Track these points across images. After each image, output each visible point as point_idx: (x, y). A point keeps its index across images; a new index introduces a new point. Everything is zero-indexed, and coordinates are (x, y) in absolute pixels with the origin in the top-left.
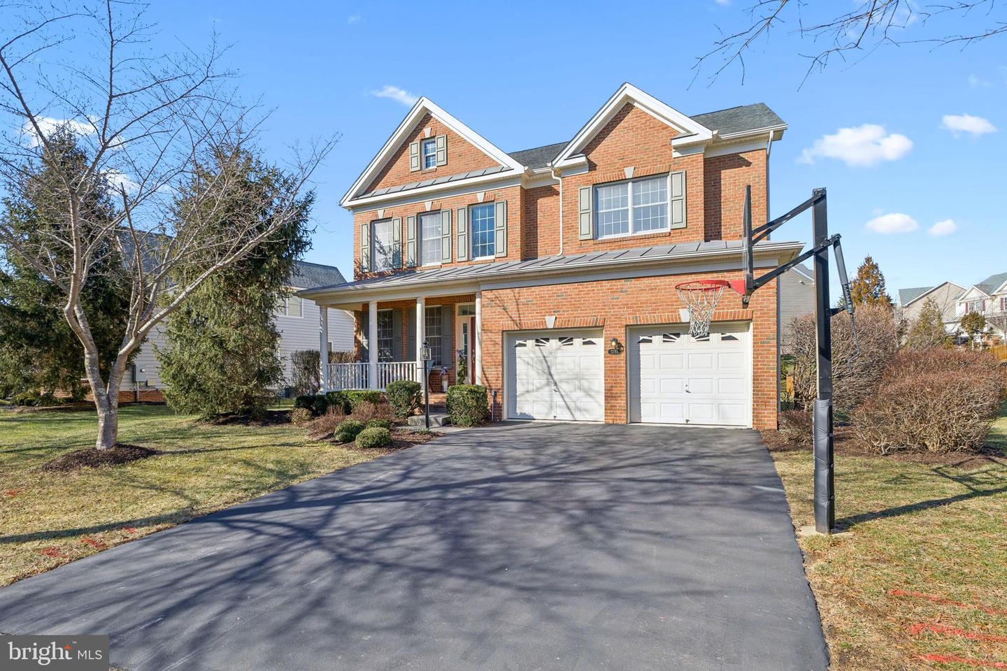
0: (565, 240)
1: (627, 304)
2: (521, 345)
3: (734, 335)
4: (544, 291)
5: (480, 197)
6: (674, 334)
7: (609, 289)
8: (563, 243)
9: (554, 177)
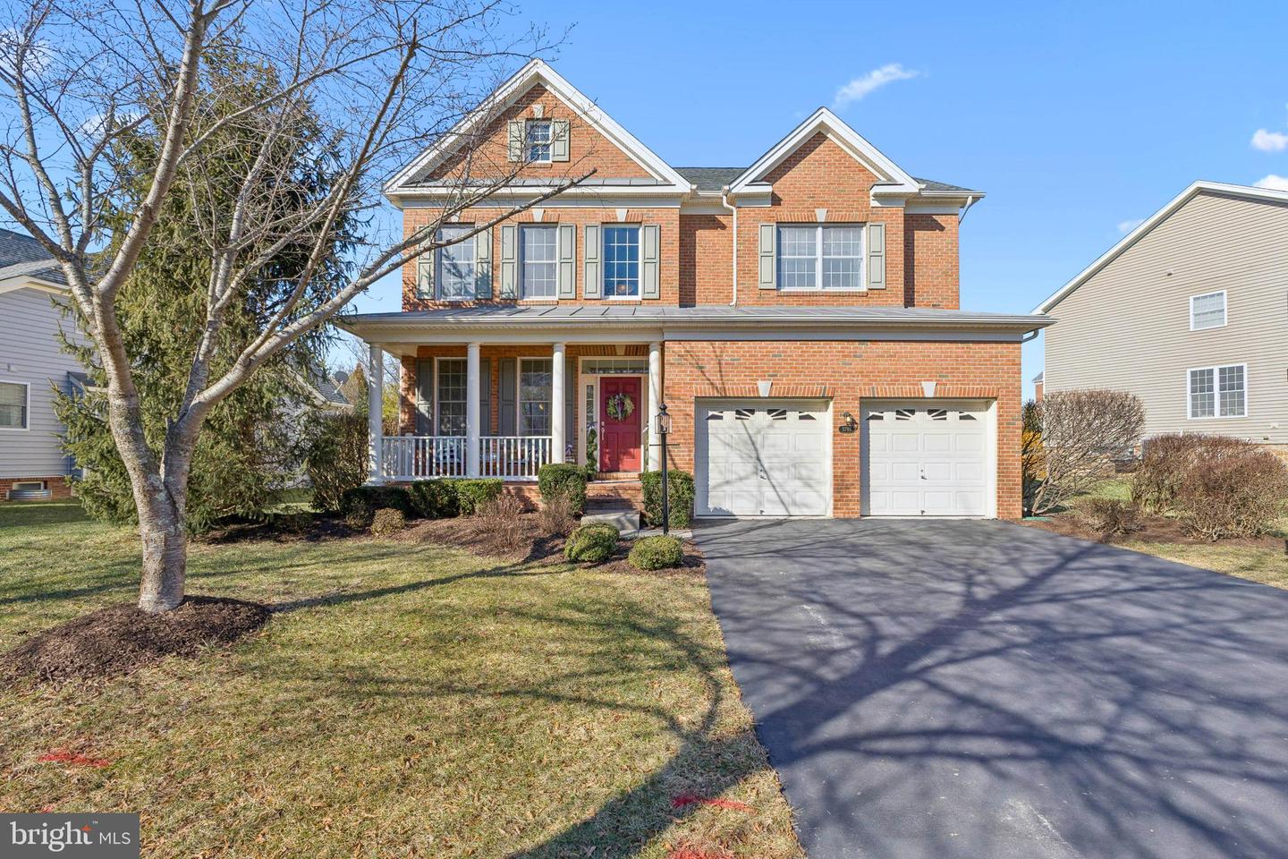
0: (741, 287)
1: (862, 372)
2: (714, 417)
3: (971, 414)
4: (755, 348)
5: (621, 214)
6: (909, 411)
7: (839, 352)
8: (738, 291)
9: (725, 204)
